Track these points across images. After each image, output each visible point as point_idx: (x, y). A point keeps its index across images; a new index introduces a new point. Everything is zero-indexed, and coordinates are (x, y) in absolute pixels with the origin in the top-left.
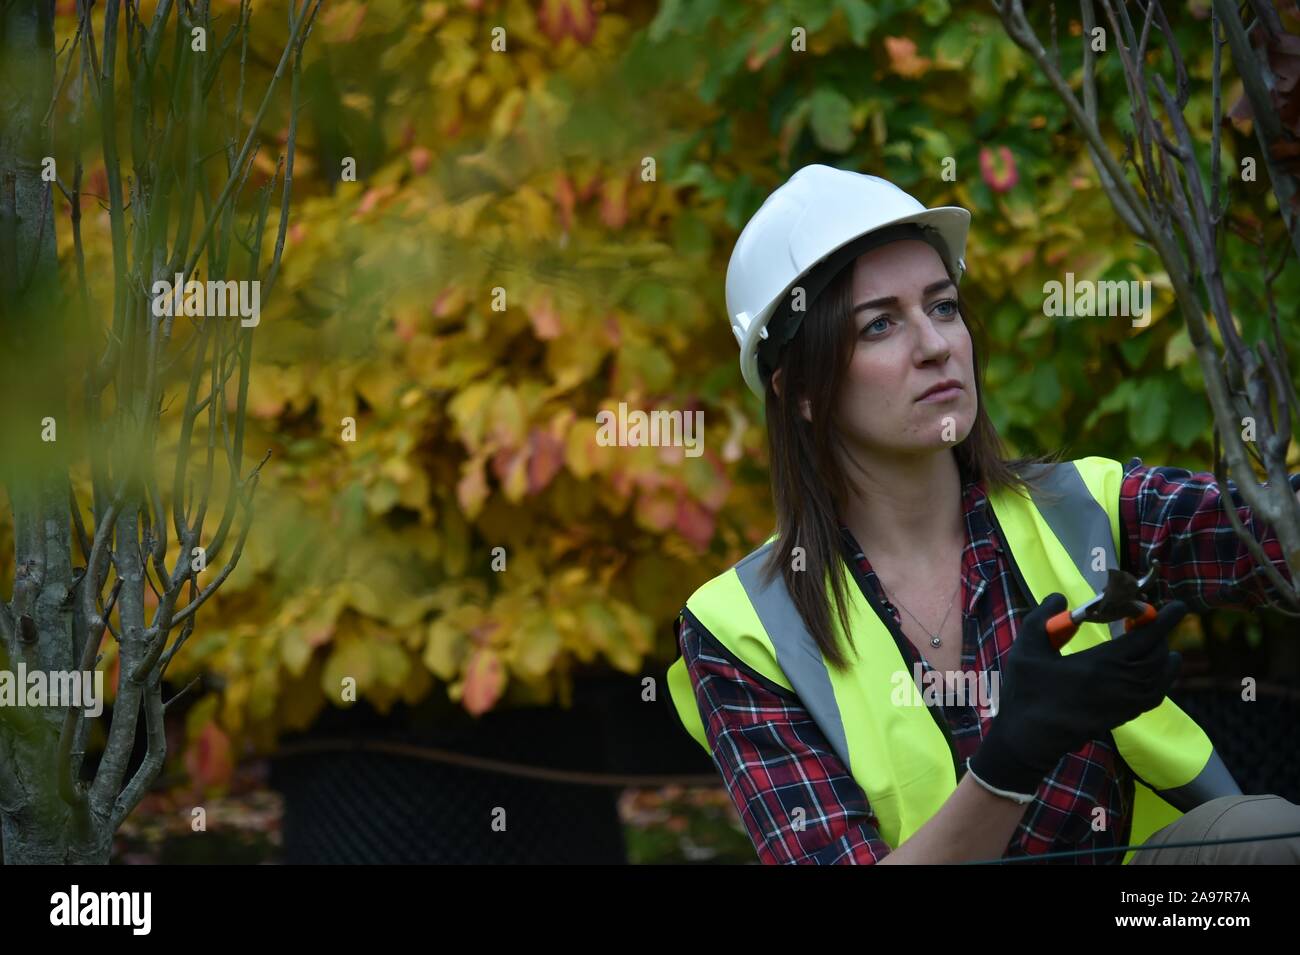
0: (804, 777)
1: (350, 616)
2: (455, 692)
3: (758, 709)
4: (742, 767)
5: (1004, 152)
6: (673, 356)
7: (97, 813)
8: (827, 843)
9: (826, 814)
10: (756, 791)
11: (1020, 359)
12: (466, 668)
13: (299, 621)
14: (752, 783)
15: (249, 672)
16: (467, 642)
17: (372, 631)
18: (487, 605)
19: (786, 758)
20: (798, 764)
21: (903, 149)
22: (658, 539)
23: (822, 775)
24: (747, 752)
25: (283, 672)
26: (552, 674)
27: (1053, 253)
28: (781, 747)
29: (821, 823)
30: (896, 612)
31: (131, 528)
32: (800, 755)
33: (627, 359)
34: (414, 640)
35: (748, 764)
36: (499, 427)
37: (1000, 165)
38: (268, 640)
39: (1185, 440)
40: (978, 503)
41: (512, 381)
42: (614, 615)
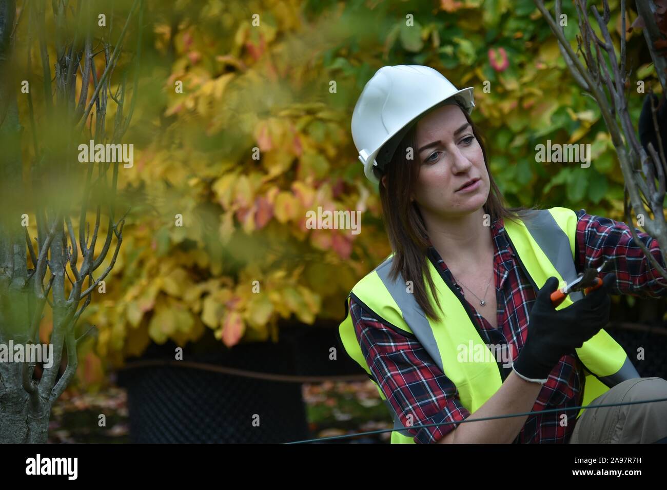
0: (422, 378)
1: (163, 295)
2: (218, 334)
3: (395, 344)
4: (389, 374)
5: (501, 51)
6: (329, 159)
7: (43, 397)
8: (437, 411)
9: (435, 396)
10: (397, 387)
11: (510, 158)
12: (224, 322)
13: (136, 298)
14: (395, 383)
15: (110, 325)
16: (224, 309)
17: (174, 303)
18: (233, 289)
19: (412, 368)
20: (418, 371)
21: (448, 50)
22: (323, 254)
23: (431, 376)
24: (391, 366)
25: (128, 326)
26: (268, 325)
27: (527, 103)
28: (408, 363)
29: (433, 401)
30: (461, 289)
31: (58, 248)
32: (418, 366)
33: (305, 160)
34: (196, 308)
35: (392, 373)
36: (239, 197)
37: (499, 57)
38: (120, 308)
39: (596, 199)
40: (500, 231)
41: (246, 173)
42: (300, 294)
